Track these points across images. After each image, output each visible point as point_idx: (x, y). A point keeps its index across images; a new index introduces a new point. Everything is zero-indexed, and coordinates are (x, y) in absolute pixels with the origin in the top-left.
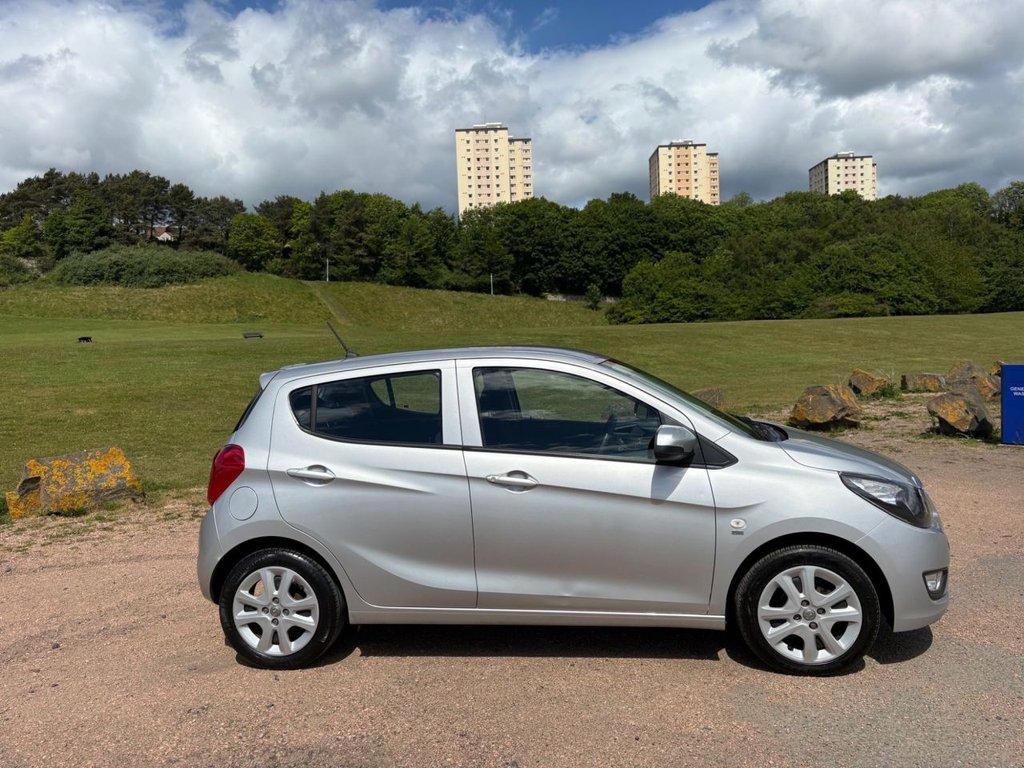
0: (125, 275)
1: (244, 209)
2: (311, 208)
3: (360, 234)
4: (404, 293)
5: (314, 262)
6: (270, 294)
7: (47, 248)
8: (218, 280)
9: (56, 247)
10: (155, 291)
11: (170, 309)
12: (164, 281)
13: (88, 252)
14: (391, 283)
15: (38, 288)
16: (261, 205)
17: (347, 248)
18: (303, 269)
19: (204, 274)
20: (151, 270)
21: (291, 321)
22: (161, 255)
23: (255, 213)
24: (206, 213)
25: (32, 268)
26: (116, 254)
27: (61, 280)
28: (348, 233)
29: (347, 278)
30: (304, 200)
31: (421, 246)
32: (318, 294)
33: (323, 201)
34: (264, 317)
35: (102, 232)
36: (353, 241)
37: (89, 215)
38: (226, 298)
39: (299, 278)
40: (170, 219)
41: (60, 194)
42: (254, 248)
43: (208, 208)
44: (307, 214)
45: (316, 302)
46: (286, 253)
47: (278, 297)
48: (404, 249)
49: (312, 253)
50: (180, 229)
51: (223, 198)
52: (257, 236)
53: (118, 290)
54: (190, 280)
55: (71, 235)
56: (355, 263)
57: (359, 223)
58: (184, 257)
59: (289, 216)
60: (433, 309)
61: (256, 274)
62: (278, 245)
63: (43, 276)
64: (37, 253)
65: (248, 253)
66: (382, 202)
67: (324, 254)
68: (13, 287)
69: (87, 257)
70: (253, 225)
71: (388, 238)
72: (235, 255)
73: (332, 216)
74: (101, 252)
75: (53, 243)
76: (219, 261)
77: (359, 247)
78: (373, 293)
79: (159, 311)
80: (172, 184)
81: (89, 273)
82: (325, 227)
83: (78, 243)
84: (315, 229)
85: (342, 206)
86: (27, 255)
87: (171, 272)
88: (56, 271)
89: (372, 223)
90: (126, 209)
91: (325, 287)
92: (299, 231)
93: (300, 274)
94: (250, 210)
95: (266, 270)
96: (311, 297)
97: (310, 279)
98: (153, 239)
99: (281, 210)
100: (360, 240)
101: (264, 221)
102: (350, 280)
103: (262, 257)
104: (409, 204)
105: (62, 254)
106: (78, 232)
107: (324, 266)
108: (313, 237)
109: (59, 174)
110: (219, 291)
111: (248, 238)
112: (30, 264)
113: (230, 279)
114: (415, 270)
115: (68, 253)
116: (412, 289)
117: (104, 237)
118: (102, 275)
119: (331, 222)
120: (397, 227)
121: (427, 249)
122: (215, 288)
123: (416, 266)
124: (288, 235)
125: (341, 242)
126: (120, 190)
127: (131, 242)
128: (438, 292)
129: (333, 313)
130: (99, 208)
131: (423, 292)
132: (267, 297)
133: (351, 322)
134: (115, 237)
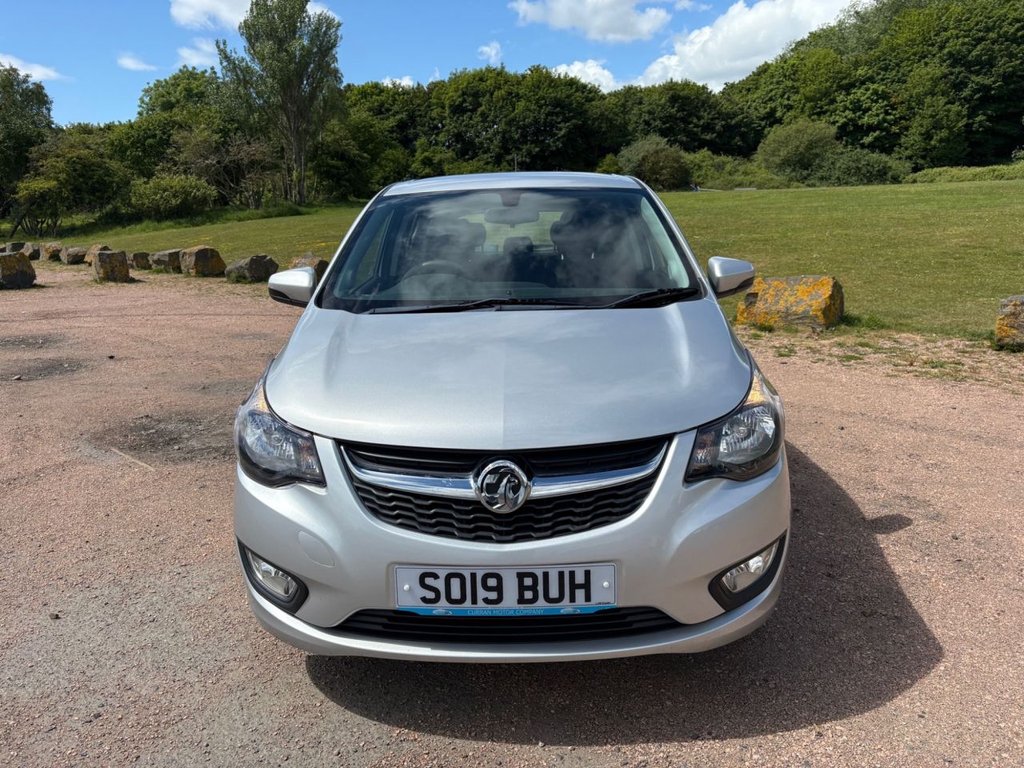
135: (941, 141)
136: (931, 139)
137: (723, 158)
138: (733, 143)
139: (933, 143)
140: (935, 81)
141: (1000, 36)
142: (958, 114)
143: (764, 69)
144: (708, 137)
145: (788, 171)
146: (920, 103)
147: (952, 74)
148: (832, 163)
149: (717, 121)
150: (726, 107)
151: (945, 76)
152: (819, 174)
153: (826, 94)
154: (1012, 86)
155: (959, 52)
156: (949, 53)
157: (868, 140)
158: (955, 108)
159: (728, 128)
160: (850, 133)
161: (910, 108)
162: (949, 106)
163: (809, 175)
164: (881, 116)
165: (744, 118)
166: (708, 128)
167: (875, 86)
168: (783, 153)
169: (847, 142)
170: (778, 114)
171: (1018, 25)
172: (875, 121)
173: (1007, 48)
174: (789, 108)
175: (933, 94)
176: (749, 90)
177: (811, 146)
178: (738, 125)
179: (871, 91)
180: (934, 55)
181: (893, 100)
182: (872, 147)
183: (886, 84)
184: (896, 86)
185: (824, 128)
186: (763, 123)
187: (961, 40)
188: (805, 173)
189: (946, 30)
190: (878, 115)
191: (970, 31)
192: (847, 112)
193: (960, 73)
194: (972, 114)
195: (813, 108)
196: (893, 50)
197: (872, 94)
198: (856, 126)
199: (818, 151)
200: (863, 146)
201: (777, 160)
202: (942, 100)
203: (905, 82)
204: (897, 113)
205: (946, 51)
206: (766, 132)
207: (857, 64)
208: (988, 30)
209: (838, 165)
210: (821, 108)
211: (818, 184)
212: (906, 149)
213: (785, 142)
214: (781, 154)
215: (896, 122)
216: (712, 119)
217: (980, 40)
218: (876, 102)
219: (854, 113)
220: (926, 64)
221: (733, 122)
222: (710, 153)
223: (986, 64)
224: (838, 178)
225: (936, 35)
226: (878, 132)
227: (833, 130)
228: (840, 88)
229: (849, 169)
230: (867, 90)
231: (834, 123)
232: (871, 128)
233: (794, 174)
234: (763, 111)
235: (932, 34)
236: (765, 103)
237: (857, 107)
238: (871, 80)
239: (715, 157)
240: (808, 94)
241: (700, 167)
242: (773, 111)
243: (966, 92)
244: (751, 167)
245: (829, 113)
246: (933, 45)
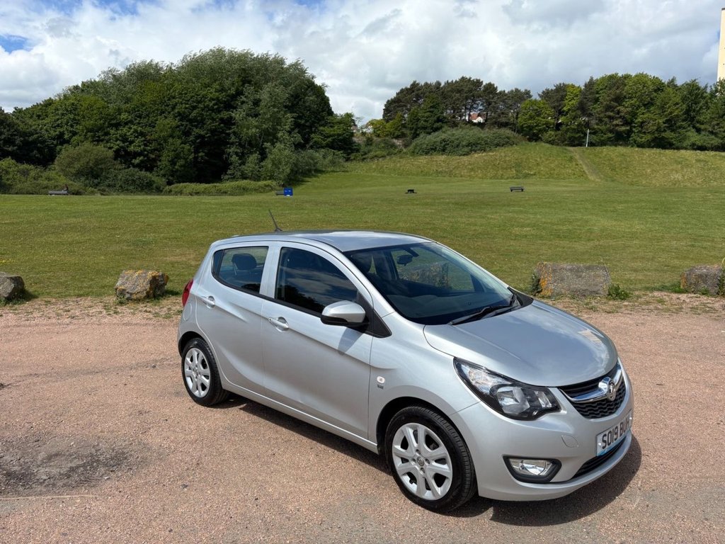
0: (449, 148)
1: (530, 96)
2: (580, 91)
3: (618, 108)
4: (648, 152)
5: (578, 132)
6: (541, 158)
7: (407, 132)
8: (507, 149)
9: (413, 132)
10: (465, 158)
11: (472, 170)
12: (471, 151)
13: (430, 133)
14: (641, 146)
15: (401, 158)
16: (543, 92)
17: (606, 119)
18: (570, 138)
19: (497, 145)
20: (464, 143)
21: (553, 178)
22: (471, 133)
23: (538, 99)
24: (503, 102)
25: (399, 145)
26: (446, 134)
27: (413, 152)
28: (609, 108)
29: (603, 143)
30: (577, 85)
31: (671, 113)
32: (577, 157)
33: (590, 84)
34: (535, 175)
35: (439, 120)
36: (611, 114)
37: (432, 109)
38: (510, 161)
39: (566, 145)
40: (481, 107)
41: (418, 97)
42: (535, 124)
43: (505, 97)
44: (577, 96)
45: (574, 163)
46: (558, 126)
47: (547, 160)
48: (655, 117)
49: (578, 125)
50: (487, 114)
51: (517, 90)
52: (538, 115)
53: (443, 157)
54: (488, 149)
55: (422, 123)
56: (611, 131)
57: (619, 99)
58: (486, 134)
59: (563, 98)
60: (675, 166)
61: (533, 143)
62: (552, 121)
63: (405, 150)
64: (402, 136)
65: (531, 128)
66: (641, 79)
67: (587, 125)
68: (388, 157)
69: (429, 137)
70: (536, 108)
71: (642, 109)
72: (520, 130)
73: (597, 96)
74: (436, 133)
75: (411, 129)
76: (509, 135)
77: (617, 119)
78: (623, 155)
79: (466, 171)
80: (484, 84)
81: (429, 147)
82: (590, 105)
83: (425, 128)
84: (582, 108)
85: (606, 87)
86: (397, 137)
87: (476, 144)
88: (411, 147)
89: (630, 98)
90: (454, 103)
91: (584, 152)
92: (569, 110)
93: (566, 142)
94: (535, 96)
95: (542, 140)
96: (571, 159)
97: (574, 146)
98: (470, 122)
99: (558, 95)
100: (619, 112)
101: (544, 104)
102: (605, 145)
103: (540, 130)
104: (665, 80)
105: (416, 136)
106: (425, 121)
107: (585, 135)
108: (579, 112)
109: (418, 84)
110: (505, 156)
111: (531, 118)
112: (398, 142)
113: (515, 147)
114: (663, 134)
115: (418, 135)
116: (658, 151)
117: (440, 123)
118: (436, 148)
119: (597, 100)
120: (651, 99)
121: (677, 116)
122: (503, 154)
123: (665, 131)
124: (561, 113)
125: (602, 115)
126: (452, 91)
127: (455, 125)
128: (683, 152)
129: (586, 171)
130: (438, 104)
131: (668, 152)
132: (538, 160)
133: (600, 178)
134: (446, 122)
135: (181, 166)
136: (175, 164)
137: (25, 166)
138: (31, 154)
139: (176, 167)
140: (173, 129)
141: (205, 107)
142: (189, 150)
143: (49, 103)
144: (10, 149)
145: (83, 179)
146: (166, 141)
147: (182, 125)
148: (115, 176)
149: (16, 137)
150: (22, 127)
151: (178, 127)
152: (107, 182)
153: (101, 128)
154: (216, 137)
155: (184, 113)
156: (179, 112)
157: (136, 161)
158: (187, 147)
159: (26, 143)
160: (124, 156)
161: (160, 144)
162: (183, 145)
163: (99, 183)
164: (142, 147)
165: (39, 137)
166: (9, 141)
167: (135, 127)
168: (77, 166)
169: (121, 162)
170: (66, 137)
171: (213, 102)
172: (138, 150)
173: (210, 115)
174: (74, 134)
175: (172, 136)
176: (39, 116)
177: (97, 162)
178: (35, 142)
179: (132, 130)
180: (169, 113)
181: (148, 138)
182: (140, 166)
183: (142, 127)
184: (148, 129)
185: (103, 151)
186: (55, 142)
187: (184, 105)
188: (96, 181)
189: (174, 98)
190: (140, 146)
191: (188, 101)
192: (118, 142)
193: (187, 125)
194: (196, 151)
195: (93, 137)
196: (143, 105)
197: (134, 132)
198: (126, 151)
199: (103, 166)
200: (134, 166)
201: (73, 171)
202: (179, 141)
203: (154, 127)
204: (153, 146)
205: (176, 111)
206: (58, 148)
207: (119, 111)
208: (199, 102)
209: (119, 177)
210: (99, 137)
211: (107, 190)
212: (161, 169)
213: (78, 159)
214: (76, 166)
215: (152, 151)
216: (12, 135)
217: (194, 108)
218: (137, 137)
219: (124, 143)
220: (166, 117)
221: (30, 139)
222: (14, 161)
223: (200, 122)
224: (121, 186)
225: (169, 100)
226: (141, 158)
227: (111, 153)
228: (111, 125)
229: (127, 180)
230: (130, 128)
231: (110, 148)
232: (136, 155)
233: (87, 181)
234: (53, 133)
235: (166, 99)
236: (55, 127)
237: (124, 139)
238: (131, 122)
239: (19, 164)
240: (87, 127)
241: (7, 173)
242: (62, 134)
243: (192, 138)
244: (52, 174)
245: (105, 142)
246: (167, 106)
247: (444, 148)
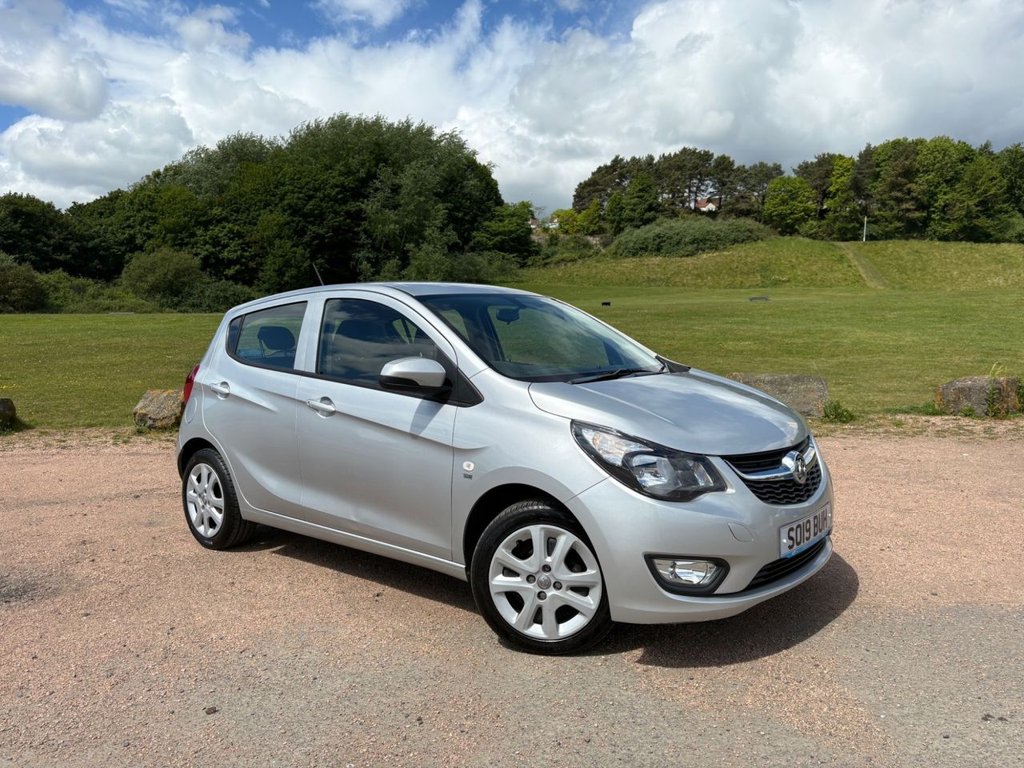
0: (665, 246)
1: (781, 173)
2: (853, 164)
3: (908, 186)
4: (955, 249)
5: (852, 221)
6: (797, 258)
7: (607, 226)
8: (748, 246)
9: (615, 225)
10: (689, 260)
11: (698, 276)
12: (697, 250)
13: (638, 227)
14: (944, 238)
15: (598, 262)
16: (800, 167)
17: (892, 202)
18: (839, 230)
19: (735, 241)
20: (687, 240)
21: (815, 285)
22: (697, 225)
23: (793, 175)
24: (743, 180)
25: (596, 245)
26: (663, 226)
27: (616, 253)
28: (894, 186)
29: (888, 236)
30: (848, 156)
31: (986, 191)
32: (850, 256)
33: (868, 154)
34: (788, 281)
35: (650, 208)
36: (899, 194)
37: (641, 194)
38: (753, 263)
39: (834, 239)
40: (711, 190)
41: (622, 177)
42: (789, 211)
43: (745, 175)
44: (848, 170)
45: (846, 265)
46: (822, 214)
47: (806, 260)
48: (963, 197)
49: (850, 212)
50: (720, 198)
51: (762, 164)
52: (793, 199)
53: (657, 260)
54: (722, 247)
55: (627, 213)
56: (899, 219)
57: (909, 174)
58: (719, 225)
59: (828, 174)
60: (993, 266)
61: (787, 238)
62: (814, 206)
63: (603, 251)
64: (601, 231)
65: (782, 217)
66: (941, 147)
67: (865, 211)
68: (580, 261)
69: (637, 231)
70: (789, 188)
71: (944, 187)
72: (768, 220)
73: (878, 169)
74: (648, 227)
75: (612, 222)
76: (751, 227)
77: (907, 201)
78: (917, 252)
79: (689, 278)
80: (715, 156)
81: (637, 246)
82: (868, 184)
83: (631, 220)
84: (857, 187)
85: (890, 157)
86: (593, 234)
87: (704, 240)
88: (612, 247)
89: (926, 172)
90: (672, 184)
91: (860, 248)
92: (838, 190)
93: (835, 236)
94: (789, 172)
95: (799, 233)
96: (841, 259)
97: (846, 240)
98: (697, 211)
99: (821, 169)
100: (909, 191)
101: (801, 183)
102: (891, 238)
103: (797, 220)
105: (619, 230)
106: (632, 210)
107: (862, 225)
108: (852, 193)
109: (622, 160)
110: (746, 256)
111: (784, 202)
112: (594, 240)
113: (760, 244)
114: (976, 222)
115: (622, 229)
116: (969, 245)
117: (652, 212)
118: (647, 247)
119: (877, 176)
120: (956, 172)
121: (995, 195)
122: (743, 254)
123: (978, 217)
124: (826, 195)
125: (885, 196)
126: (669, 168)
127: (674, 215)
128: (1005, 246)
129: (864, 275)
130: (649, 186)
131: (984, 247)
132: (794, 260)
133: (884, 284)
134: (662, 211)
135: (292, 277)
136: (284, 275)
137: (81, 281)
138: (90, 265)
139: (286, 279)
140: (281, 226)
141: (325, 196)
142: (303, 256)
143: (116, 196)
144: (61, 258)
145: (158, 296)
146: (271, 244)
147: (293, 222)
148: (201, 292)
149: (70, 242)
150: (79, 229)
151: (288, 223)
152: (191, 301)
153: (185, 228)
154: (340, 237)
155: (296, 204)
156: (289, 204)
157: (231, 272)
158: (300, 250)
159: (83, 250)
160: (213, 265)
161: (262, 248)
162: (295, 249)
163: (180, 302)
164: (239, 253)
165: (101, 242)
166: (61, 248)
167: (231, 225)
168: (151, 279)
169: (211, 273)
170: (138, 241)
171: (337, 190)
172: (234, 256)
173: (332, 207)
174: (150, 237)
175: (280, 237)
176: (101, 214)
177: (178, 274)
178: (95, 249)
179: (227, 229)
180: (276, 205)
181: (247, 239)
182: (235, 278)
183: (239, 225)
184: (248, 227)
185: (187, 259)
186: (123, 248)
187: (296, 195)
188: (175, 299)
189: (283, 185)
190: (236, 251)
191: (302, 188)
192: (208, 246)
193: (300, 221)
194: (313, 258)
195: (174, 239)
196: (241, 196)
197: (228, 232)
198: (217, 258)
199: (185, 279)
200: (228, 278)
201: (146, 286)
202: (290, 244)
203: (255, 224)
204: (252, 251)
205: (286, 202)
206: (127, 257)
207: (211, 204)
208: (317, 190)
209: (207, 293)
210: (182, 239)
211: (190, 310)
212: (264, 282)
213: (152, 269)
214: (149, 279)
215: (252, 258)
216: (64, 239)
217: (310, 198)
218: (233, 239)
219: (214, 247)
220: (271, 212)
221: (90, 245)
222: (66, 274)
223: (320, 218)
224: (209, 306)
225: (275, 188)
226: (238, 267)
227: (197, 261)
228: (198, 223)
229: (217, 297)
230: (224, 228)
231: (196, 255)
232: (231, 263)
233: (165, 300)
234: (121, 237)
235: (272, 186)
236: (124, 229)
237: (216, 242)
238: (226, 219)
239: (72, 278)
240: (167, 225)
241: (56, 289)
242: (132, 238)
243: (306, 239)
244: (117, 291)
245: (190, 246)
246: (274, 195)
247: (658, 247)
